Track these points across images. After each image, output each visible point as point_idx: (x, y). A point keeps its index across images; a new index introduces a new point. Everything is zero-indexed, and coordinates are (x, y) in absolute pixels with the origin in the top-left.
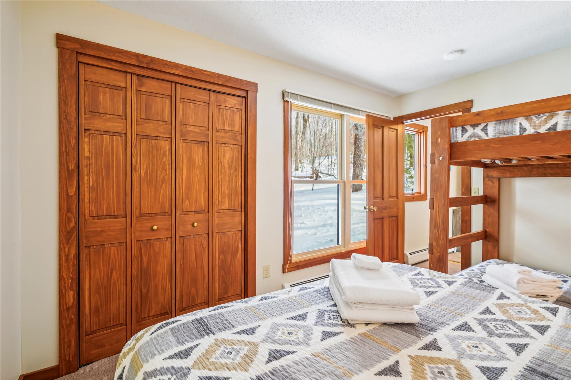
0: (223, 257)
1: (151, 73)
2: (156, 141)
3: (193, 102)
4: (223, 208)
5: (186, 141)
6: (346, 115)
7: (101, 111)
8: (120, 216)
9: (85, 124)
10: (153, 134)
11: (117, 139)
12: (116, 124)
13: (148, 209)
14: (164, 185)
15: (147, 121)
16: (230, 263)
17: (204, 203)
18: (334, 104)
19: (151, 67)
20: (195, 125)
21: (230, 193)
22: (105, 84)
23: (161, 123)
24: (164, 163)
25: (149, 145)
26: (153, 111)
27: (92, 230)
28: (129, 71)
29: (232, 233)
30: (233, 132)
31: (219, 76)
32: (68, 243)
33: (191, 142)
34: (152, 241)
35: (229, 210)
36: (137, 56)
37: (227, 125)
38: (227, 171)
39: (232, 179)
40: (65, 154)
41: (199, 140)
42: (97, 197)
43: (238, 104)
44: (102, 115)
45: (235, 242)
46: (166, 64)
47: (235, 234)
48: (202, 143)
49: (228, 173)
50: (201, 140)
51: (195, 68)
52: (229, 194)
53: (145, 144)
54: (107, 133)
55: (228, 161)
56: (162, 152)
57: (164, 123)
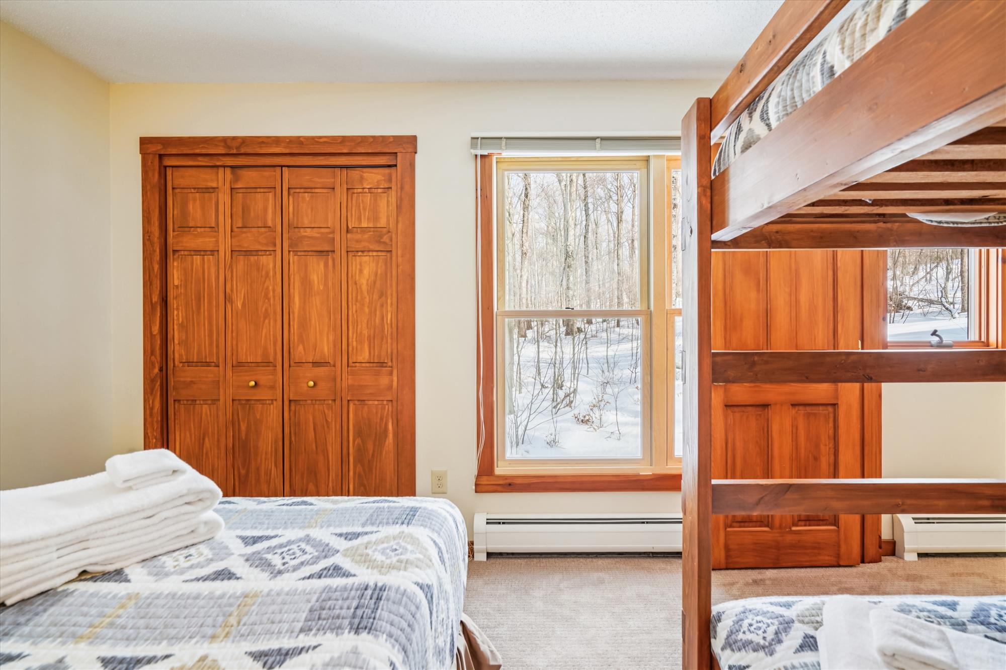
0: (360, 442)
1: (245, 160)
2: (256, 257)
3: (309, 190)
4: (360, 359)
5: (299, 254)
6: (654, 156)
7: (191, 225)
8: (213, 364)
9: (173, 244)
10: (252, 248)
11: (209, 260)
12: (207, 240)
13: (246, 356)
14: (267, 321)
15: (244, 230)
16: (373, 455)
17: (328, 349)
18: (603, 139)
19: (242, 151)
20: (312, 226)
21: (372, 335)
22: (195, 188)
23: (263, 230)
24: (266, 289)
25: (248, 265)
26: (252, 214)
27: (182, 379)
28: (218, 164)
29: (376, 403)
30: (376, 229)
31: (344, 139)
32: (152, 394)
33: (306, 253)
34: (253, 402)
35: (371, 365)
36: (225, 140)
37: (365, 219)
38: (365, 298)
39: (375, 310)
40: (148, 283)
41: (319, 249)
42: (187, 338)
43: (384, 180)
44: (193, 229)
45: (381, 419)
46: (263, 142)
47: (380, 406)
48: (325, 253)
49: (367, 300)
50: (322, 249)
51: (305, 137)
52: (369, 336)
53: (242, 263)
54: (198, 253)
55: (368, 280)
56: (264, 273)
57: (267, 230)
